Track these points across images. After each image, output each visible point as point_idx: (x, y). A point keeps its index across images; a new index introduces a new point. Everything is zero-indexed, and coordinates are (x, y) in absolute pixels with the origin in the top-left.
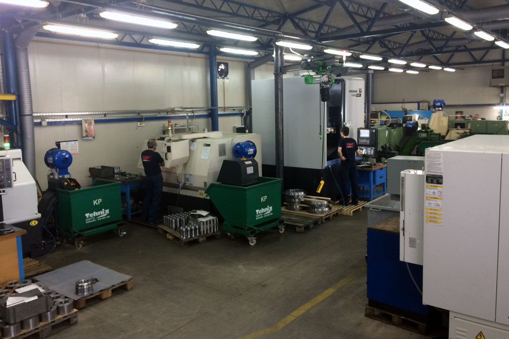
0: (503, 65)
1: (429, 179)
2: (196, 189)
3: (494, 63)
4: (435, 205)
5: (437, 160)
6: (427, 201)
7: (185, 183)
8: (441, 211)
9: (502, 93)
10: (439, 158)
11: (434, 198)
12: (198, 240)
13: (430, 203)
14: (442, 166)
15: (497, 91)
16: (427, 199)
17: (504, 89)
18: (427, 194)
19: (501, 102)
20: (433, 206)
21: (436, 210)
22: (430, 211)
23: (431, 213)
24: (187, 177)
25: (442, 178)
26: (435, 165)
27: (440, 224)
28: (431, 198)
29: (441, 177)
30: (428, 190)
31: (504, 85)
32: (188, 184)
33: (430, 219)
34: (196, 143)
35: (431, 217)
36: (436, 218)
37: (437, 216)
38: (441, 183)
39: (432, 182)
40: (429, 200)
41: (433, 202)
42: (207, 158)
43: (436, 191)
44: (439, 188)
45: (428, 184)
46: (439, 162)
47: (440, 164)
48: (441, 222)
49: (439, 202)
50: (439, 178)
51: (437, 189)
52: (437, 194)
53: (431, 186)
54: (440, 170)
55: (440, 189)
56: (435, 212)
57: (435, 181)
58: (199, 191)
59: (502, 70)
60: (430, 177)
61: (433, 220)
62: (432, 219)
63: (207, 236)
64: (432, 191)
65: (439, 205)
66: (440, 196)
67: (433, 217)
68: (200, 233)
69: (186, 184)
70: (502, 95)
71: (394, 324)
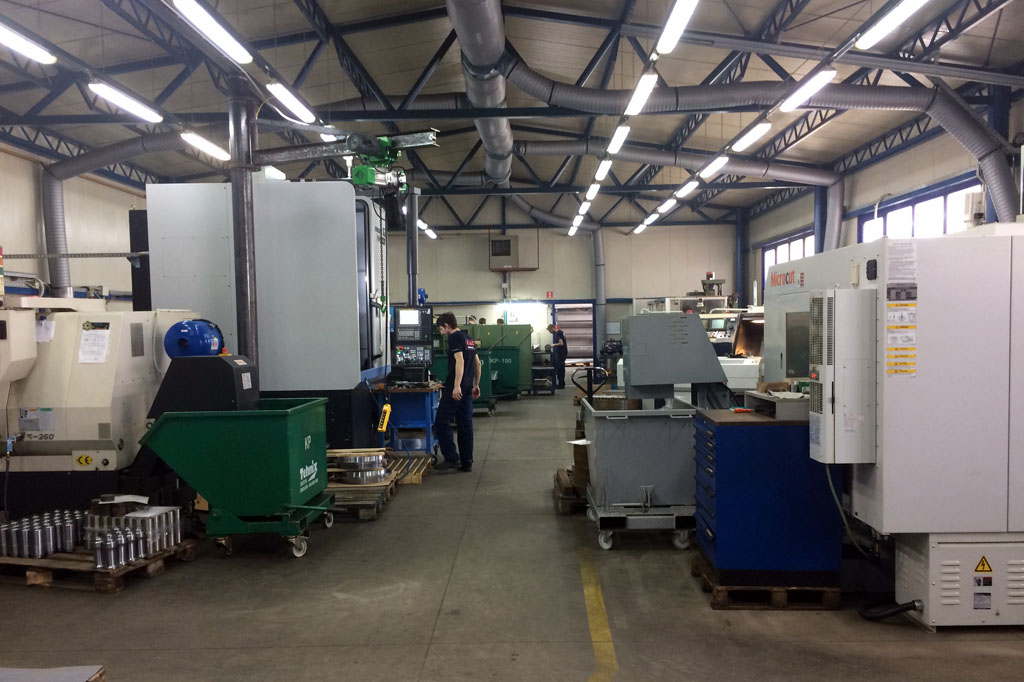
0: (504, 233)
1: (893, 292)
2: (65, 449)
3: (492, 231)
4: (904, 339)
5: (907, 255)
6: (890, 335)
7: (22, 437)
8: (915, 349)
9: (505, 282)
10: (910, 251)
11: (902, 327)
12: (145, 568)
13: (895, 338)
14: (915, 266)
15: (496, 278)
16: (890, 330)
17: (507, 275)
18: (888, 321)
19: (505, 297)
20: (900, 342)
21: (906, 349)
22: (894, 353)
23: (896, 357)
24: (31, 416)
25: (916, 288)
26: (904, 266)
27: (914, 375)
28: (897, 327)
29: (914, 288)
30: (891, 314)
31: (510, 267)
32: (33, 436)
33: (895, 368)
34: (54, 323)
35: (896, 364)
36: (905, 363)
37: (908, 360)
38: (915, 298)
39: (898, 298)
40: (893, 332)
41: (900, 335)
42: (102, 359)
43: (905, 314)
44: (911, 307)
45: (891, 302)
46: (909, 260)
47: (911, 263)
48: (915, 370)
49: (911, 334)
50: (912, 288)
51: (907, 310)
52: (907, 320)
53: (897, 305)
54: (913, 274)
55: (912, 309)
56: (904, 353)
57: (903, 294)
58: (74, 452)
59: (505, 241)
60: (893, 288)
61: (900, 369)
62: (898, 368)
63: (166, 555)
64: (898, 314)
65: (910, 340)
66: (911, 321)
67: (901, 364)
68: (146, 550)
69: (26, 439)
70: (505, 286)
71: (777, 607)
